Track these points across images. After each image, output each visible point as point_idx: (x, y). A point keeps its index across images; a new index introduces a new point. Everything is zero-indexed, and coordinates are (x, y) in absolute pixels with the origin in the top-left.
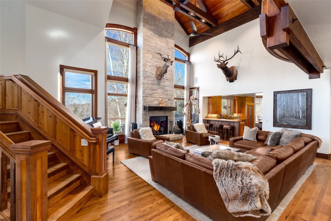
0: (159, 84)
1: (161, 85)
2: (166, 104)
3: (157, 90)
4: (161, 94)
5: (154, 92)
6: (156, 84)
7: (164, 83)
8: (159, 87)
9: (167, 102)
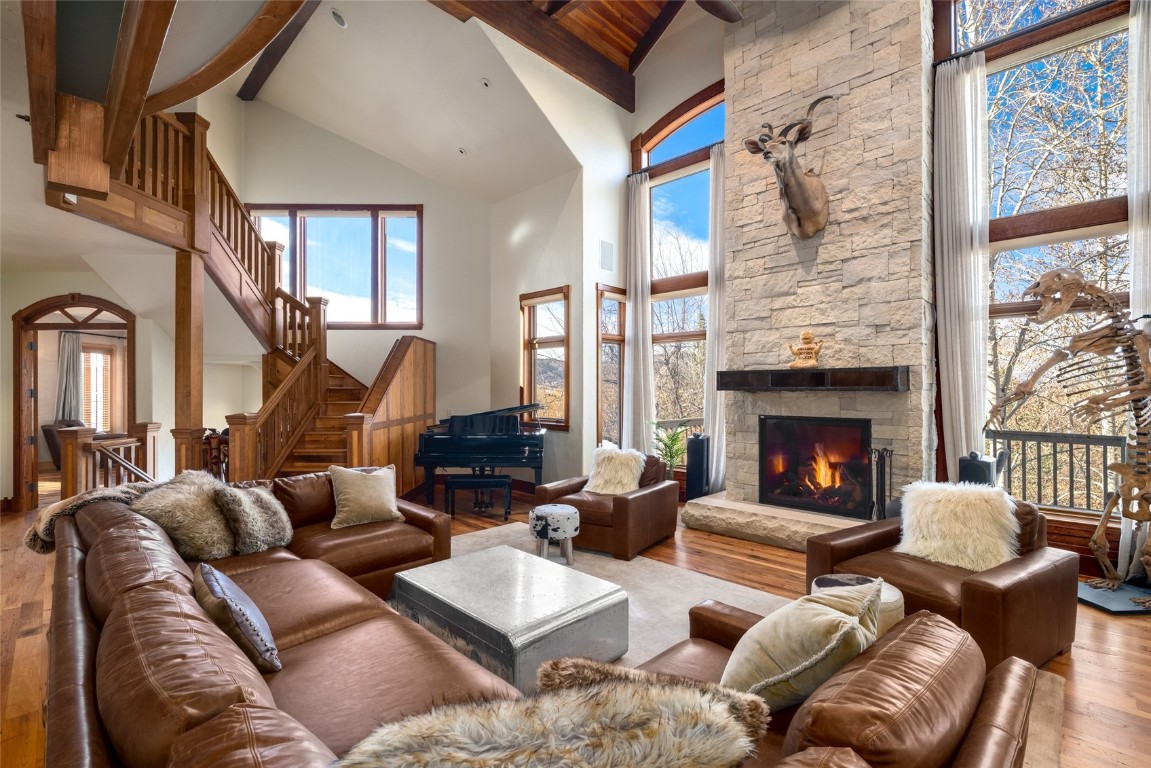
0: (807, 261)
1: (819, 261)
2: (858, 356)
3: (795, 294)
4: (822, 306)
5: (778, 303)
6: (792, 265)
7: (842, 247)
8: (808, 273)
9: (861, 343)
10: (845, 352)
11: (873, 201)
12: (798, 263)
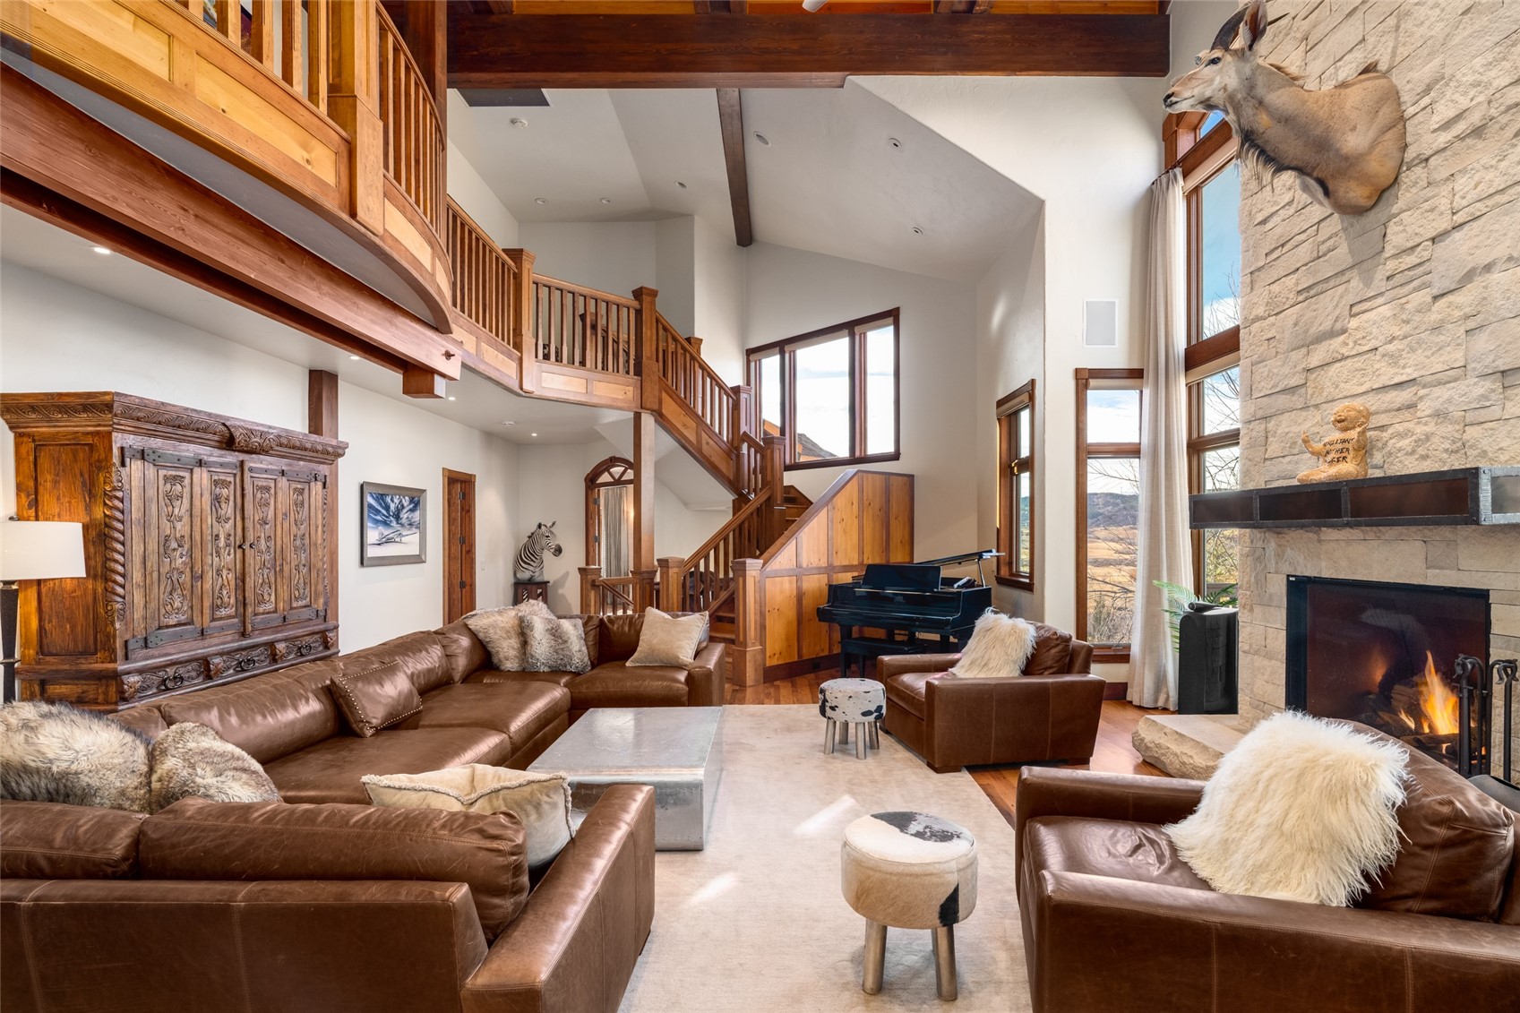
0: (1368, 259)
1: (1389, 252)
3: (1344, 331)
4: (1391, 348)
5: (1319, 355)
6: (1342, 272)
7: (1432, 210)
8: (1368, 282)
9: (1470, 417)
10: (1435, 440)
11: (1495, 84)
12: (1352, 267)
